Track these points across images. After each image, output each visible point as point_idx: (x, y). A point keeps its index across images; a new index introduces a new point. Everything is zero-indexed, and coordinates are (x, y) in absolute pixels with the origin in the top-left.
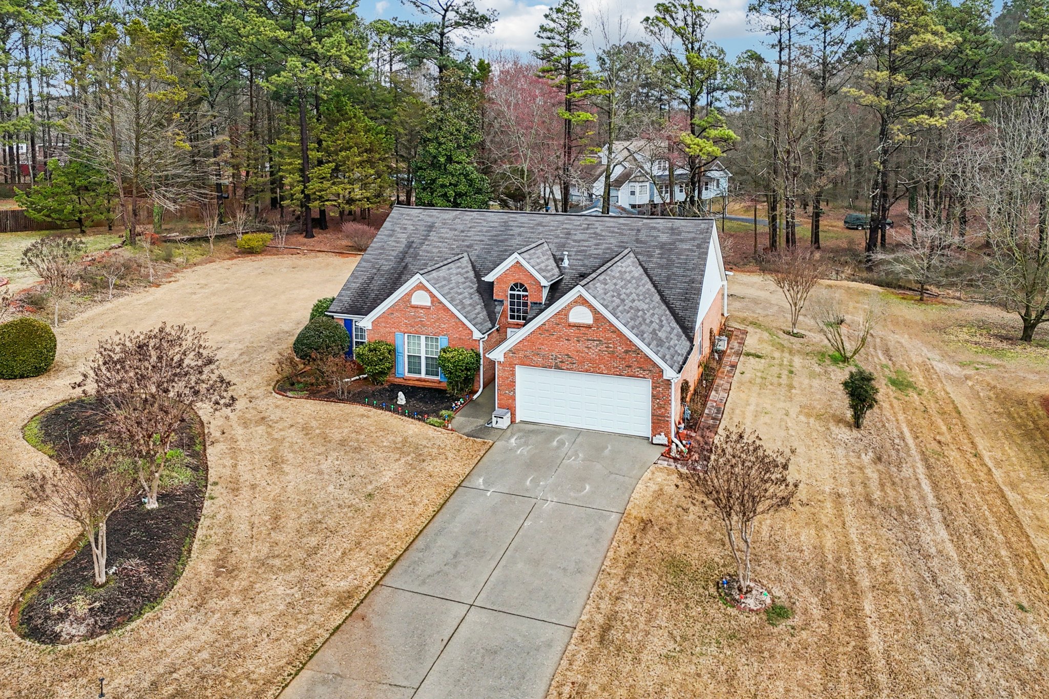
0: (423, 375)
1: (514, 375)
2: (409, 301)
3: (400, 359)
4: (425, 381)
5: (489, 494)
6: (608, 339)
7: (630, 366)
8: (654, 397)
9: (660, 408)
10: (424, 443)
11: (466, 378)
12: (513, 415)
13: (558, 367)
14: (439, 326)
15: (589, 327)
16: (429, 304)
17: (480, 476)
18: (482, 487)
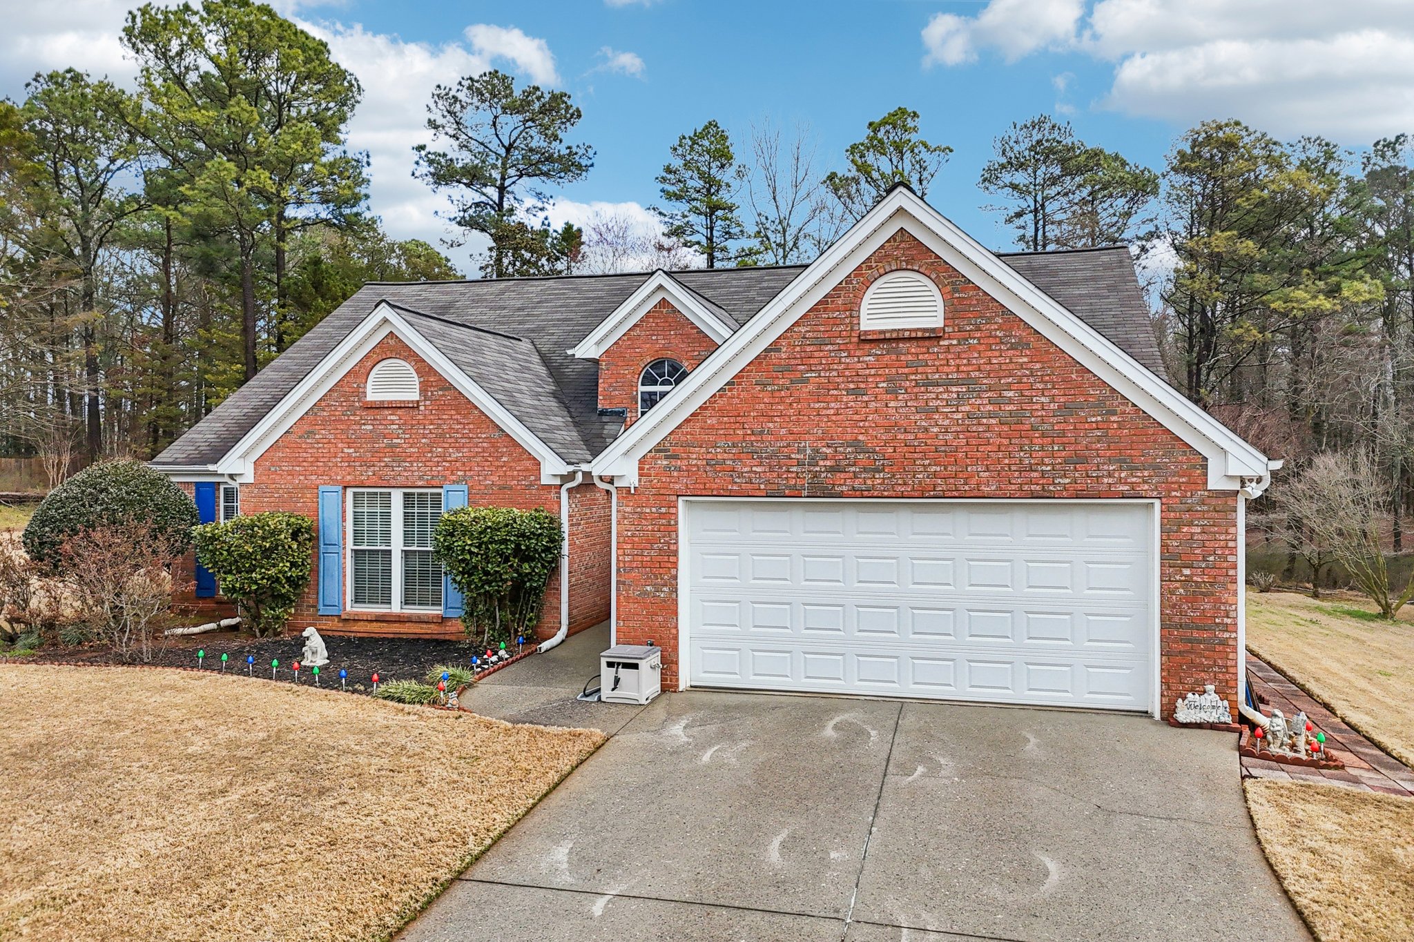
0: (396, 607)
1: (671, 529)
2: (360, 393)
3: (329, 561)
4: (400, 619)
5: (598, 907)
6: (999, 373)
7: (1079, 459)
8: (1169, 558)
9: (1192, 599)
10: (351, 741)
11: (518, 585)
12: (669, 667)
13: (819, 491)
14: (443, 457)
16: (416, 395)
17: (556, 838)
18: (566, 879)
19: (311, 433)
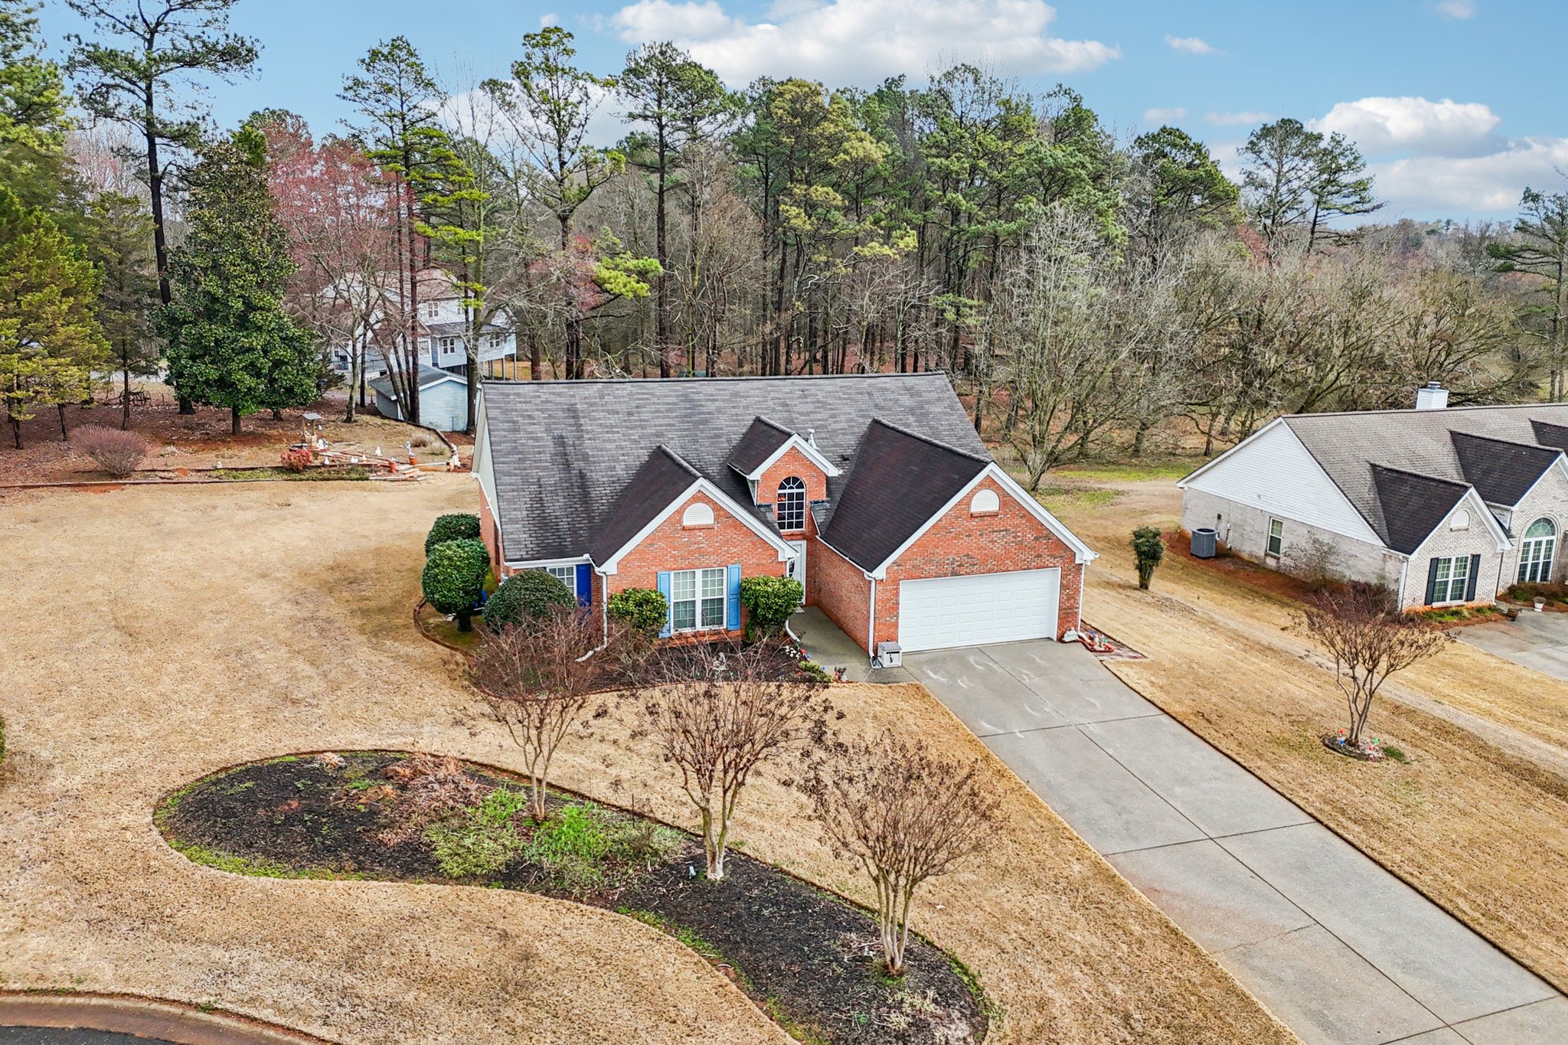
0: (698, 628)
1: (897, 595)
2: (680, 521)
4: (700, 634)
6: (1017, 526)
7: (1039, 556)
8: (1063, 587)
9: (1068, 600)
13: (955, 574)
14: (727, 551)
15: (995, 515)
16: (711, 521)
19: (652, 545)
